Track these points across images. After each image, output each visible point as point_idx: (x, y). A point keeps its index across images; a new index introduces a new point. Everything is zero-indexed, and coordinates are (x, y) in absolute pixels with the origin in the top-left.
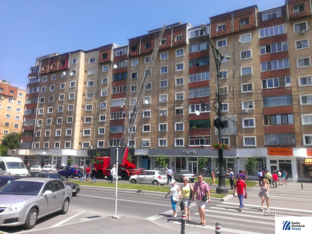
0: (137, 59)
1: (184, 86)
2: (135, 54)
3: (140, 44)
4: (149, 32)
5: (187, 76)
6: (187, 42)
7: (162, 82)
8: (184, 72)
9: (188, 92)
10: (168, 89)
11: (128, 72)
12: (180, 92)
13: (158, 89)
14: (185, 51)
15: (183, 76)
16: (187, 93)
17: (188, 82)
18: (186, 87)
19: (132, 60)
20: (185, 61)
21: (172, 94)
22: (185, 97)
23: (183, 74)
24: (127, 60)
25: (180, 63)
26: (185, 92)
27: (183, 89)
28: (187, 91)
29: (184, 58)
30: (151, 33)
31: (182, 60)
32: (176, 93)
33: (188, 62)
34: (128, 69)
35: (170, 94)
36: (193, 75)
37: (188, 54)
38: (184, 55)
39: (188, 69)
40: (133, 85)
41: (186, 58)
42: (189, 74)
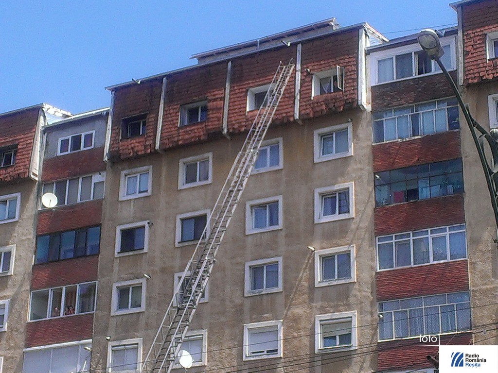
0: (145, 168)
1: (356, 286)
2: (140, 148)
3: (162, 106)
4: (202, 58)
5: (366, 244)
6: (365, 99)
7: (256, 271)
8: (353, 226)
9: (372, 314)
10: (280, 299)
11: (106, 225)
12: (337, 315)
13: (238, 301)
14: (355, 136)
15: (350, 245)
16: (368, 318)
17: (372, 268)
18: (365, 292)
19: (123, 173)
20: (358, 180)
21: (303, 324)
22: (361, 335)
23: (350, 236)
24: (104, 173)
25: (337, 187)
26: (361, 312)
27: (352, 300)
28: (369, 309)
29: (352, 166)
30: (208, 61)
31: (342, 175)
32: (319, 317)
33: (369, 184)
34: (107, 211)
35: (293, 323)
36: (394, 241)
37: (368, 151)
38: (351, 152)
39: (370, 211)
40: (126, 280)
41: (359, 166)
42: (377, 234)
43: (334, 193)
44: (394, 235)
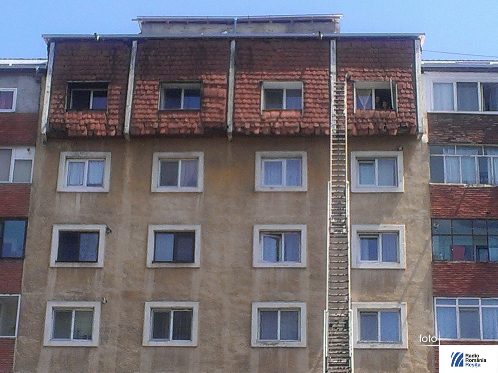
0: (100, 154)
1: (408, 354)
3: (131, 77)
4: (148, 23)
5: (420, 305)
6: (423, 124)
7: (267, 315)
8: (403, 280)
11: (35, 222)
14: (407, 168)
15: (399, 302)
18: (420, 364)
19: (64, 155)
20: (410, 224)
23: (399, 291)
24: (33, 150)
25: (381, 228)
27: (402, 370)
29: (403, 206)
31: (390, 214)
33: (425, 232)
36: (457, 306)
37: (424, 190)
38: (401, 188)
39: (426, 264)
40: (67, 300)
41: (411, 206)
42: (435, 294)
43: (377, 234)
44: (457, 299)
